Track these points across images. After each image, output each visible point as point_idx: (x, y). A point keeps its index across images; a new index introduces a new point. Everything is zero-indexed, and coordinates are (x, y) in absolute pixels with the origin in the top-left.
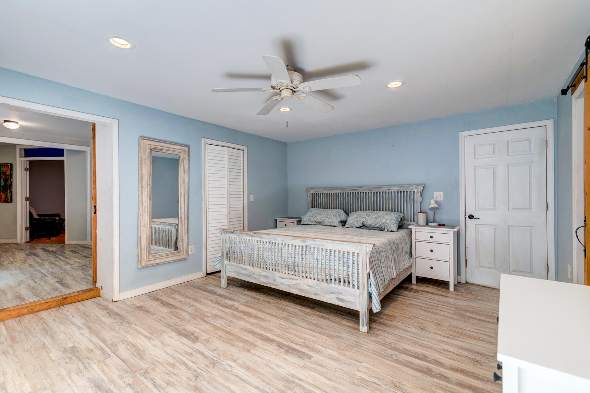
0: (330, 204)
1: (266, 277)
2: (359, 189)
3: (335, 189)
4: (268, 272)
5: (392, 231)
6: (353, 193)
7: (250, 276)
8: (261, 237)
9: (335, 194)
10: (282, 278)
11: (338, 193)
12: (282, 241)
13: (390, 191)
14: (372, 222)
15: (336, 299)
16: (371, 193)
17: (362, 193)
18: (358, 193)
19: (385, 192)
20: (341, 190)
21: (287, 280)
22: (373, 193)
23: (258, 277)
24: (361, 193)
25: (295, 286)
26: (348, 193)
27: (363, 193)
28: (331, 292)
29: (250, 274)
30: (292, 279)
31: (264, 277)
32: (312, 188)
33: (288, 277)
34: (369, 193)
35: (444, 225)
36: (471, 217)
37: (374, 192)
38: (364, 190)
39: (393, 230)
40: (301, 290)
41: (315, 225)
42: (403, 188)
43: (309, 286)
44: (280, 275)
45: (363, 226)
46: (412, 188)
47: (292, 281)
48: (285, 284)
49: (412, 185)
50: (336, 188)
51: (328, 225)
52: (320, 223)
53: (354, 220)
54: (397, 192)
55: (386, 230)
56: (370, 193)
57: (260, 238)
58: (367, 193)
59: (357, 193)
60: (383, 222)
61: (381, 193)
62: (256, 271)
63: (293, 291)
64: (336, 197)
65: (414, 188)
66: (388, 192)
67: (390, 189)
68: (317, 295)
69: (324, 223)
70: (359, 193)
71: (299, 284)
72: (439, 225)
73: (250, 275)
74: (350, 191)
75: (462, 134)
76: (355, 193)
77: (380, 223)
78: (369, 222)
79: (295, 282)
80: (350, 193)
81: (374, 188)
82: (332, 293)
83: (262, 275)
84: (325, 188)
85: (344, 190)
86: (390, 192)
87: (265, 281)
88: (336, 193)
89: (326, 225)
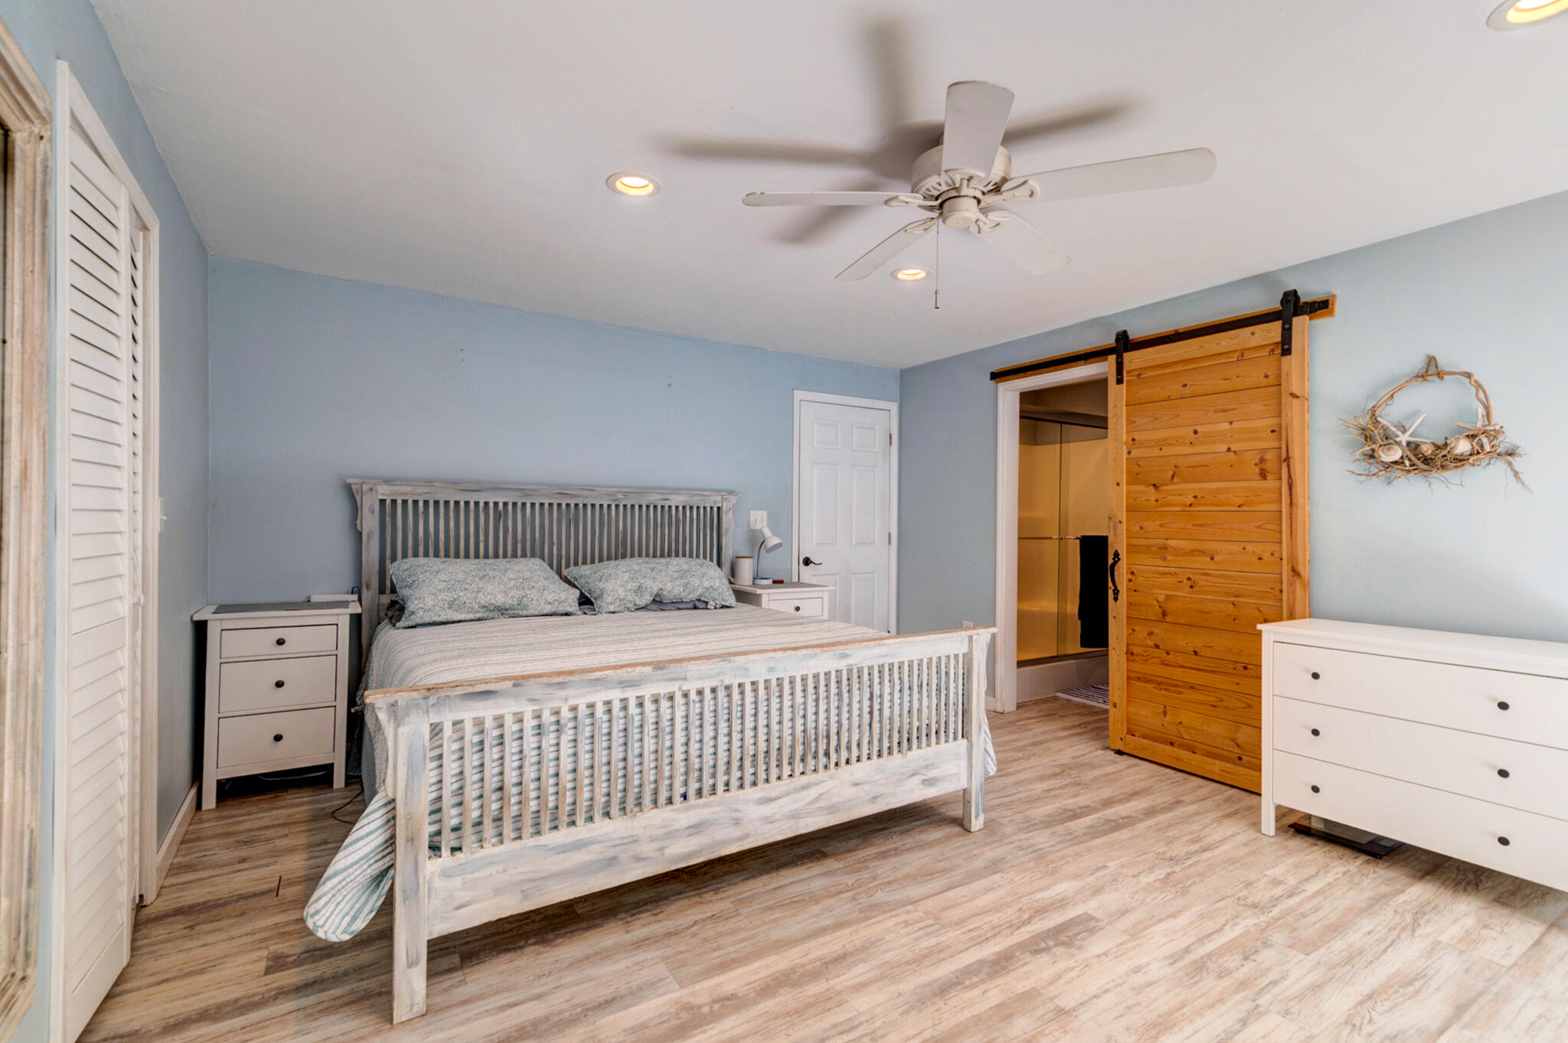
0: (472, 540)
1: (696, 828)
2: (582, 493)
3: (496, 488)
4: (706, 805)
5: (723, 607)
6: (559, 505)
7: (611, 862)
8: (675, 679)
9: (491, 505)
10: (771, 800)
11: (505, 504)
12: (771, 670)
13: (667, 504)
14: (682, 589)
15: (922, 786)
16: (617, 506)
17: (589, 508)
18: (576, 505)
19: (655, 507)
20: (518, 494)
21: (786, 798)
22: (621, 508)
23: (656, 845)
24: (585, 505)
25: (817, 805)
26: (542, 505)
27: (593, 505)
28: (910, 774)
29: (612, 852)
30: (804, 788)
31: (688, 832)
32: (387, 481)
33: (793, 786)
34: (609, 506)
35: (781, 582)
36: (807, 562)
37: (625, 506)
38: (595, 497)
39: (727, 604)
40: (832, 809)
41: (479, 620)
42: (696, 498)
43: (857, 784)
44: (761, 795)
45: (659, 603)
46: (715, 498)
47: (803, 793)
48: (777, 816)
49: (718, 491)
50: (500, 486)
51: (546, 612)
52: (503, 611)
53: (629, 587)
54: (684, 507)
55: (711, 605)
56: (613, 507)
57: (668, 684)
58: (605, 506)
59: (572, 505)
60: (706, 584)
61: (644, 508)
62: (645, 828)
63: (807, 825)
64: (498, 515)
65: (719, 498)
66: (662, 507)
67: (666, 499)
68: (879, 799)
69: (525, 608)
70: (581, 505)
71: (826, 793)
72: (775, 582)
73: (615, 858)
74: (549, 498)
75: (799, 395)
76: (568, 505)
77: (701, 591)
78: (673, 589)
79: (812, 793)
80: (551, 505)
81: (625, 494)
82: (912, 775)
83: (677, 831)
84: (455, 484)
85: (527, 495)
86: (667, 508)
87: (691, 848)
88: (496, 504)
89: (536, 613)
